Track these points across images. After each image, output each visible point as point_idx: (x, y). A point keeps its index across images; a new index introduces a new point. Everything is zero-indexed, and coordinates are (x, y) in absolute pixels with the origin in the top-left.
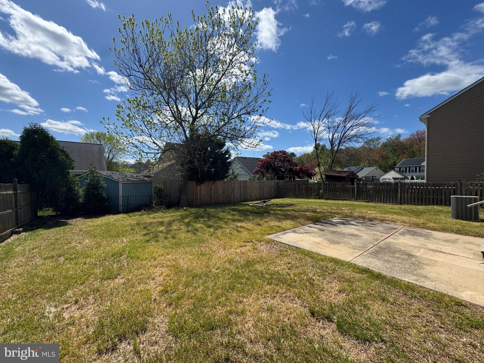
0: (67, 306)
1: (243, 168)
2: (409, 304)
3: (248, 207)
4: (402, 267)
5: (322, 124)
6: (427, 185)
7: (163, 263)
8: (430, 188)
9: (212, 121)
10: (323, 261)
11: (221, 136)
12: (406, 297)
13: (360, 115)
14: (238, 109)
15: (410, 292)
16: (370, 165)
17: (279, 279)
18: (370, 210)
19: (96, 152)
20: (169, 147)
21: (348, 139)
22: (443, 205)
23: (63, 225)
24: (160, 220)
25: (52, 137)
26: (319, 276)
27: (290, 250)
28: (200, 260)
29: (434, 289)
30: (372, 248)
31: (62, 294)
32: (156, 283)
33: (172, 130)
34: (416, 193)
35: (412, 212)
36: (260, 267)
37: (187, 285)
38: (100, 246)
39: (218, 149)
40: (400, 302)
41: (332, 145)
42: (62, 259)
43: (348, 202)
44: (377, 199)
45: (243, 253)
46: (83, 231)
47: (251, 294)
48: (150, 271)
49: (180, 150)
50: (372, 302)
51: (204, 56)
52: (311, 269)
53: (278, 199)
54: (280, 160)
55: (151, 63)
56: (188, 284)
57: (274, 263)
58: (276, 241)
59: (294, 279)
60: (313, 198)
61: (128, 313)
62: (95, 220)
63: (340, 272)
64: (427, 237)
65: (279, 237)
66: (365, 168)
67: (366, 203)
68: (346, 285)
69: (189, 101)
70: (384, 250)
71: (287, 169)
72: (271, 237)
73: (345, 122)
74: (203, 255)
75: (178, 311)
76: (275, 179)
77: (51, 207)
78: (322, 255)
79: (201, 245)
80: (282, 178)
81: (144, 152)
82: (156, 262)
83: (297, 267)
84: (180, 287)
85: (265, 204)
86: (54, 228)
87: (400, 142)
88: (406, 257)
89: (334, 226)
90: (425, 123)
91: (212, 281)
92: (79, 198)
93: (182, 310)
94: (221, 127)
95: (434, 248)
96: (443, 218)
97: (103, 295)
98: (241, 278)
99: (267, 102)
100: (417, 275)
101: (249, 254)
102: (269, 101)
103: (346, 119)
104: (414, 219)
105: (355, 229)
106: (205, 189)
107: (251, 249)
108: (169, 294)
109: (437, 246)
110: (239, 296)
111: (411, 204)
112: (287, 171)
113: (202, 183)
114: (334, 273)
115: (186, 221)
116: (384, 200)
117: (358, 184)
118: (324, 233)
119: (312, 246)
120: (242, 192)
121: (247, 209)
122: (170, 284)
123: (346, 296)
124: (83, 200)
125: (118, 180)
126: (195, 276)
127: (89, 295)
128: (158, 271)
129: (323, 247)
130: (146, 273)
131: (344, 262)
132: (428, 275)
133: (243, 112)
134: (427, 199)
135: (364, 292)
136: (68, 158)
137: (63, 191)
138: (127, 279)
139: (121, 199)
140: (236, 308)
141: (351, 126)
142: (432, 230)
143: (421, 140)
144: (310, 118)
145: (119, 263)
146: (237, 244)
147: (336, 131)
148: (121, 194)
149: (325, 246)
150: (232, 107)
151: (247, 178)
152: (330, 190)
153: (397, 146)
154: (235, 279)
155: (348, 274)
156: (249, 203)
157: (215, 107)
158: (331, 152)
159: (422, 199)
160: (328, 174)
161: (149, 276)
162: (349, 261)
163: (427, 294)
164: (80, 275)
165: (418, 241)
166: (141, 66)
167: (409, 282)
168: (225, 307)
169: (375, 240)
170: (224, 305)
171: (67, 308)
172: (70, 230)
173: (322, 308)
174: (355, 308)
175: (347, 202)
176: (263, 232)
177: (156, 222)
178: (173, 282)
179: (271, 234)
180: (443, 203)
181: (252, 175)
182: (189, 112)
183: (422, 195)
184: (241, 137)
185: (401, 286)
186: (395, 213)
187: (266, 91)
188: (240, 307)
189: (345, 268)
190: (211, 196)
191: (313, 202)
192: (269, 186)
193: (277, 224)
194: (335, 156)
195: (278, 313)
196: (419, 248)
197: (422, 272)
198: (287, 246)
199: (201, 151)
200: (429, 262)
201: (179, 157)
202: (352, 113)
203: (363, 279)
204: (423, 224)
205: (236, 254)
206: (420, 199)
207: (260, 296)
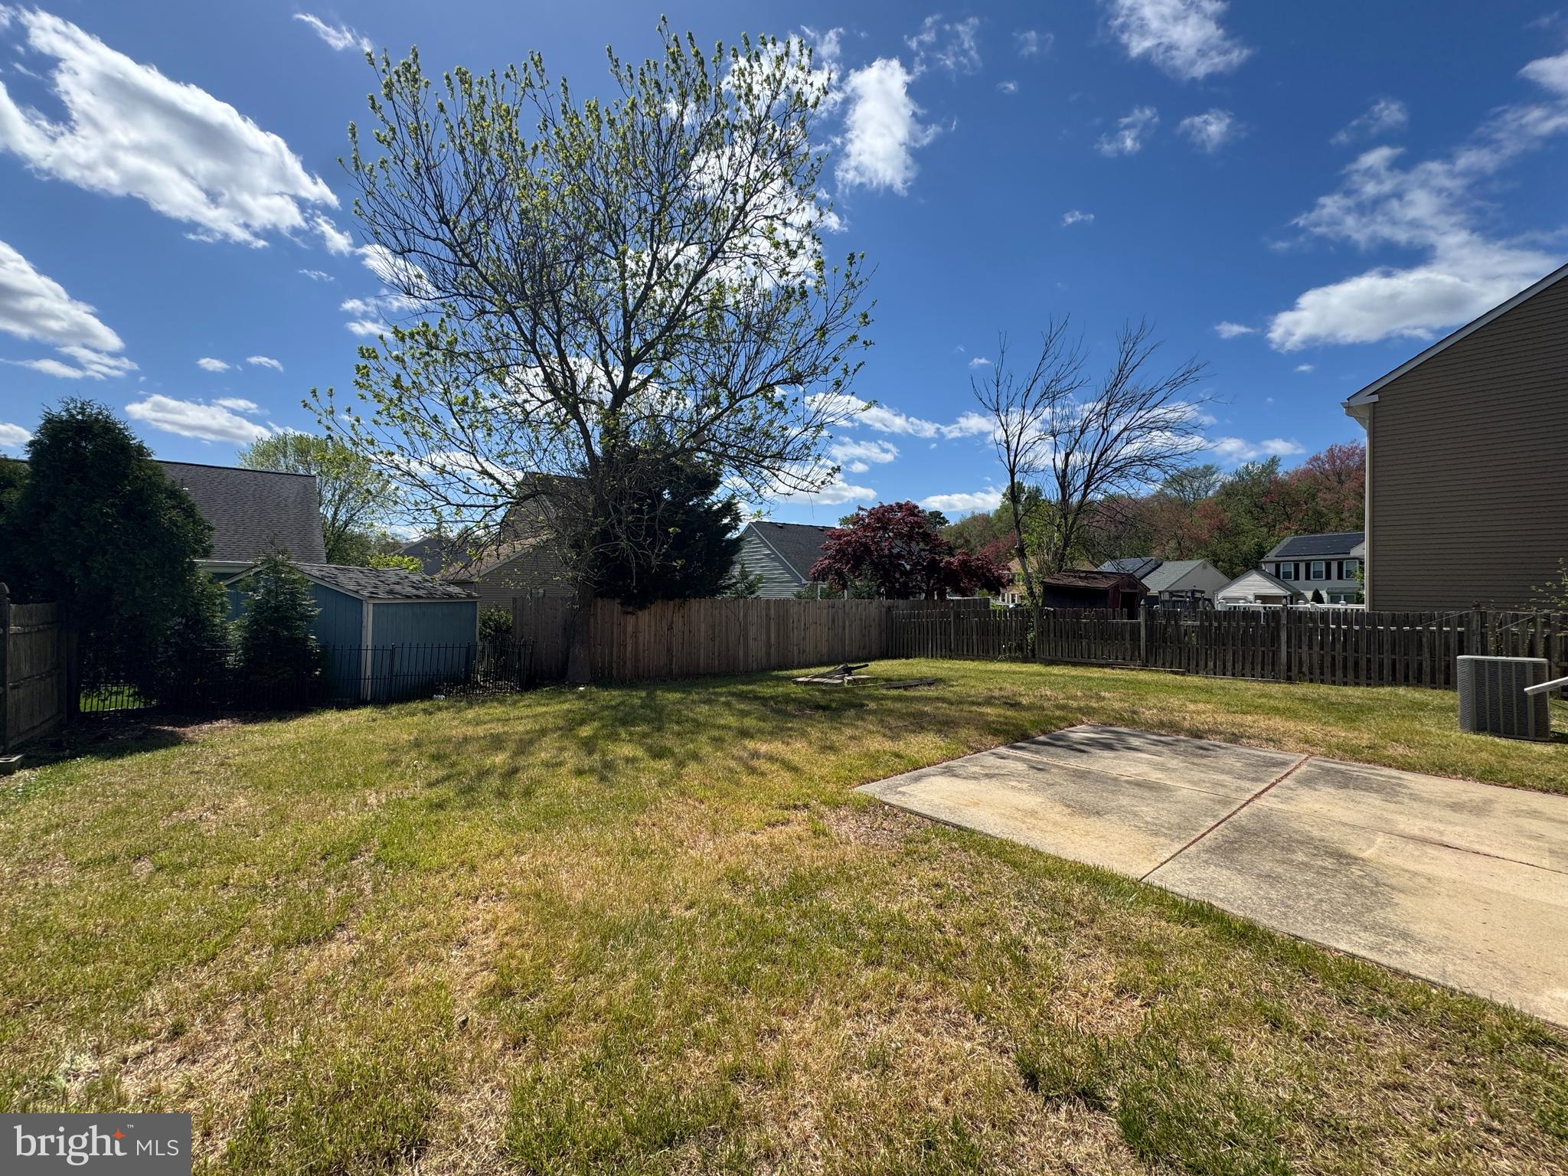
0: (138, 1048)
1: (777, 559)
2: (1366, 1040)
3: (792, 688)
4: (1321, 900)
5: (1031, 419)
6: (1370, 618)
7: (501, 885)
8: (1382, 631)
9: (677, 404)
10: (1054, 879)
11: (708, 452)
12: (1350, 1011)
13: (1152, 394)
14: (764, 364)
15: (1361, 995)
16: (1182, 555)
17: (906, 944)
18: (1195, 702)
19: (291, 500)
20: (536, 487)
21: (1116, 470)
22: (1426, 686)
23: (165, 746)
24: (499, 729)
25: (140, 449)
26: (1044, 933)
27: (937, 835)
28: (630, 874)
29: (1441, 981)
30: (1214, 831)
31: (128, 999)
32: (472, 959)
33: (545, 432)
34: (1338, 647)
35: (1329, 707)
36: (838, 901)
37: (581, 968)
38: (284, 820)
39: (696, 495)
40: (1332, 1032)
41: (1063, 487)
42: (145, 867)
43: (1118, 671)
44: (1211, 664)
45: (778, 849)
46: (230, 766)
47: (810, 1002)
48: (452, 913)
49: (569, 499)
50: (1236, 1032)
51: (652, 195)
52: (1016, 907)
53: (890, 662)
54: (899, 535)
55: (478, 212)
56: (584, 964)
57: (887, 883)
58: (890, 805)
59: (959, 945)
60: (1005, 660)
61: (362, 1077)
62: (276, 726)
63: (1115, 918)
64: (1390, 792)
65: (900, 792)
66: (1166, 564)
67: (1178, 677)
68: (1137, 963)
69: (602, 338)
70: (1254, 838)
71: (919, 563)
72: (872, 790)
73: (1106, 414)
74: (640, 854)
75: (546, 1069)
76: (880, 595)
77: (128, 681)
78: (1049, 857)
79: (634, 817)
80: (905, 593)
81: (449, 503)
82: (477, 880)
83: (965, 900)
84: (557, 974)
85: (850, 678)
86: (131, 754)
87: (1276, 482)
88: (1329, 863)
89: (1078, 754)
90: (1361, 421)
91: (671, 952)
92: (224, 654)
93: (560, 1063)
94: (708, 424)
95: (1416, 832)
96: (1433, 730)
97: (276, 1003)
98: (774, 939)
99: (859, 343)
100: (1373, 927)
101: (799, 852)
102: (865, 342)
103: (1109, 404)
104: (1340, 733)
105: (1149, 763)
106: (650, 627)
107: (804, 835)
108: (514, 1002)
109: (1426, 823)
110: (767, 1010)
111: (1322, 682)
112: (920, 570)
113: (642, 607)
114: (1093, 921)
115: (585, 731)
116: (1234, 668)
117: (1151, 615)
118: (1048, 776)
119: (1011, 823)
120: (773, 636)
121: (789, 694)
122: (522, 961)
123: (1141, 1006)
124: (240, 661)
125: (357, 592)
126: (609, 933)
127: (225, 1005)
128: (481, 912)
129: (1049, 828)
130: (439, 919)
131: (1124, 879)
132: (1415, 928)
133: (778, 374)
134: (1375, 666)
135: (1204, 994)
136: (191, 519)
137: (170, 628)
138: (367, 942)
139: (368, 658)
140: (757, 1054)
141: (1125, 429)
142: (1403, 769)
143: (1343, 478)
144: (994, 400)
145: (345, 883)
146: (756, 813)
147: (1077, 442)
148: (368, 640)
149: (1055, 824)
150: (742, 360)
151: (788, 592)
152: (1058, 634)
153: (1267, 493)
154: (753, 944)
155: (1145, 924)
156: (795, 672)
157: (686, 359)
158: (1061, 510)
159: (1356, 664)
160: (1051, 581)
161: (449, 931)
162: (1140, 877)
163: (1424, 1003)
164: (202, 929)
165: (1362, 807)
166: (444, 220)
167: (1354, 956)
168: (718, 1051)
169: (1219, 802)
170: (713, 1047)
171: (139, 1057)
172: (187, 762)
173: (1063, 1054)
174: (1181, 1057)
175: (1117, 673)
176: (844, 773)
177: (485, 737)
178: (533, 957)
179: (873, 781)
180: (1427, 678)
181: (804, 581)
182: (599, 373)
183: (1356, 651)
184: (770, 457)
185: (1330, 969)
186: (1276, 711)
187: (857, 309)
188: (769, 1053)
189: (1132, 903)
190: (669, 650)
191: (1006, 672)
192: (861, 619)
193: (888, 745)
194: (1074, 523)
195: (906, 1074)
196: (1367, 831)
197: (1392, 916)
198: (929, 822)
199: (641, 500)
200: (1410, 879)
201: (567, 521)
202: (1128, 386)
203: (1197, 943)
204: (1370, 748)
205: (756, 853)
206: (1350, 664)
207: (840, 1008)
